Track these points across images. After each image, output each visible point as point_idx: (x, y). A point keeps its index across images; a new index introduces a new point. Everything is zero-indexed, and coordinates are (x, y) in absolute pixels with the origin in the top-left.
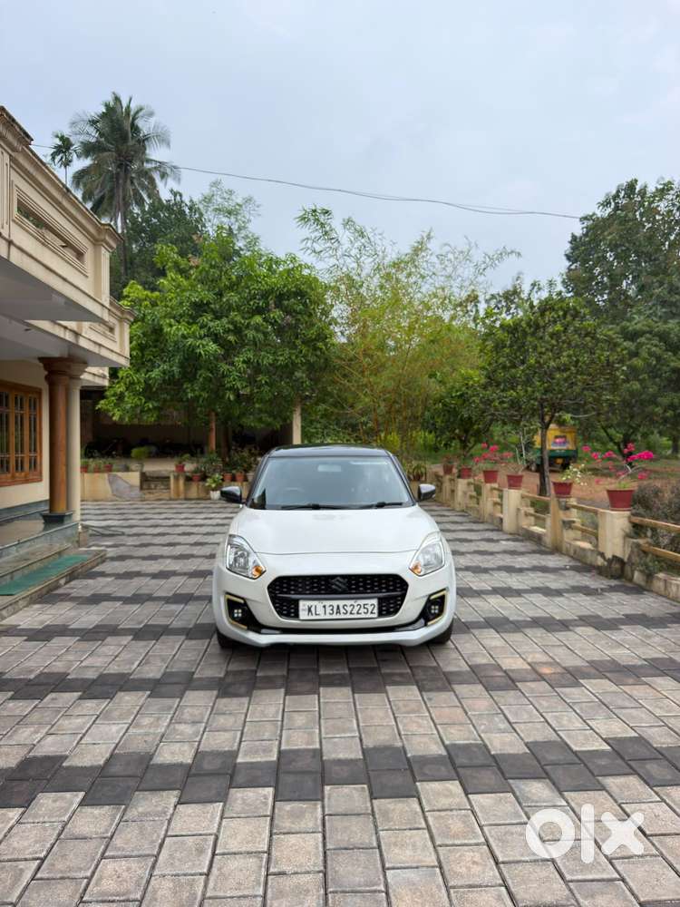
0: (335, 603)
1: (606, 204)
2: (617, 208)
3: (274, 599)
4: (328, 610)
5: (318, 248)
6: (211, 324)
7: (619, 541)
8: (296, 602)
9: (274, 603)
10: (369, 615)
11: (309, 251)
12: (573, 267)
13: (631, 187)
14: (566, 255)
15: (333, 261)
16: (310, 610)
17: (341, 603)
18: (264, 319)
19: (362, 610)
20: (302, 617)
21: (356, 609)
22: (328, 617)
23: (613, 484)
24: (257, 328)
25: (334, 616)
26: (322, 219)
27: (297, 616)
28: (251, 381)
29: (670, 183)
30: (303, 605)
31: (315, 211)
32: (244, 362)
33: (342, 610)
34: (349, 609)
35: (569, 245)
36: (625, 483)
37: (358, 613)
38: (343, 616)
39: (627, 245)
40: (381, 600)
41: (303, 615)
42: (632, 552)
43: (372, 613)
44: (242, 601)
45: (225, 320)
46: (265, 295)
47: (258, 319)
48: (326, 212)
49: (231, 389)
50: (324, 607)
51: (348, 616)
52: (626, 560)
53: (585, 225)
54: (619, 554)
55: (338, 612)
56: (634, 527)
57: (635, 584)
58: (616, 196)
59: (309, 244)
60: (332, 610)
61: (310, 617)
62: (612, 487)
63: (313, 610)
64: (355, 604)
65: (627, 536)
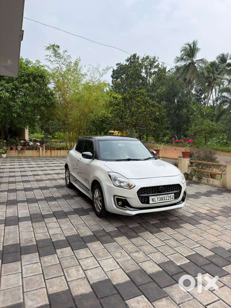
0: (161, 196)
1: (127, 60)
2: (131, 62)
3: (139, 196)
4: (159, 199)
5: (52, 60)
6: (6, 85)
7: (187, 168)
8: (148, 197)
9: (139, 198)
10: (172, 200)
11: (48, 60)
12: (114, 80)
13: (134, 56)
14: (111, 76)
15: (58, 65)
16: (153, 200)
17: (163, 196)
18: (29, 85)
19: (170, 198)
20: (150, 203)
21: (168, 198)
22: (159, 202)
23: (183, 150)
24: (26, 88)
25: (161, 201)
26: (57, 49)
27: (148, 203)
28: (23, 110)
29: (148, 56)
30: (151, 198)
31: (54, 45)
32: (21, 102)
33: (163, 199)
34: (165, 198)
35: (112, 73)
36: (187, 149)
37: (168, 199)
38: (163, 201)
39: (136, 75)
40: (175, 194)
41: (151, 202)
42: (192, 171)
43: (172, 199)
44: (125, 199)
45: (11, 84)
46: (28, 75)
47: (27, 85)
48: (58, 47)
49: (14, 112)
50: (158, 198)
51: (165, 201)
52: (189, 174)
53: (118, 66)
54: (187, 172)
55: (162, 200)
56: (191, 163)
57: (193, 181)
58: (130, 59)
59: (48, 57)
60: (160, 199)
61: (153, 203)
62: (184, 151)
63: (154, 199)
64: (167, 196)
65: (189, 166)
